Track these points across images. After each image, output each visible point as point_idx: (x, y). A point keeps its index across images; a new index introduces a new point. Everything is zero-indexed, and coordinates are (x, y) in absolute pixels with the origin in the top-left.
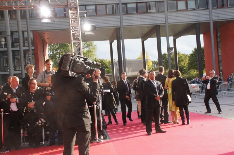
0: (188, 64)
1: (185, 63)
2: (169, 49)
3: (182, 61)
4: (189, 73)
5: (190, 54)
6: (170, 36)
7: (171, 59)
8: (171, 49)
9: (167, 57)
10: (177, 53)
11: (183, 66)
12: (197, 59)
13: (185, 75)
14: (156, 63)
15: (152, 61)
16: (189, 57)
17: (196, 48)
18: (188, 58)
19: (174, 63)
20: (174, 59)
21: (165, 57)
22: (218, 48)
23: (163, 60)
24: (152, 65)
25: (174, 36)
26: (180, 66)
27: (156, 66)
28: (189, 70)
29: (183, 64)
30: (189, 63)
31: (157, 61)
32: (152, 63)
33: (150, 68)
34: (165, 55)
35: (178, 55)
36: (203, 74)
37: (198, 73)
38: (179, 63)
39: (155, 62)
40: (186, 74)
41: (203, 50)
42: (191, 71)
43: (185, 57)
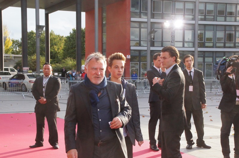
0: (63, 49)
1: (60, 48)
2: (38, 27)
3: (56, 45)
4: (64, 63)
5: (67, 36)
6: (41, 8)
7: (40, 40)
8: (42, 27)
9: (35, 36)
10: (49, 32)
11: (57, 52)
12: (75, 45)
13: (58, 64)
14: (18, 43)
15: (12, 40)
16: (65, 40)
17: (75, 29)
18: (63, 41)
19: (45, 45)
20: (45, 40)
21: (32, 37)
22: (102, 32)
23: (29, 40)
24: (12, 46)
25: (46, 9)
26: (53, 51)
27: (18, 48)
28: (63, 59)
29: (56, 49)
30: (65, 48)
31: (20, 40)
32: (12, 42)
33: (8, 50)
34: (32, 33)
35: (51, 35)
36: (81, 65)
37: (75, 63)
38: (50, 46)
39: (17, 41)
40: (60, 64)
41: (84, 33)
42: (66, 59)
43: (60, 39)
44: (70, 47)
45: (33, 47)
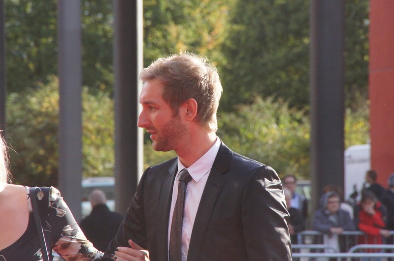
1: (204, 39)
44: (269, 30)
45: (37, 35)
